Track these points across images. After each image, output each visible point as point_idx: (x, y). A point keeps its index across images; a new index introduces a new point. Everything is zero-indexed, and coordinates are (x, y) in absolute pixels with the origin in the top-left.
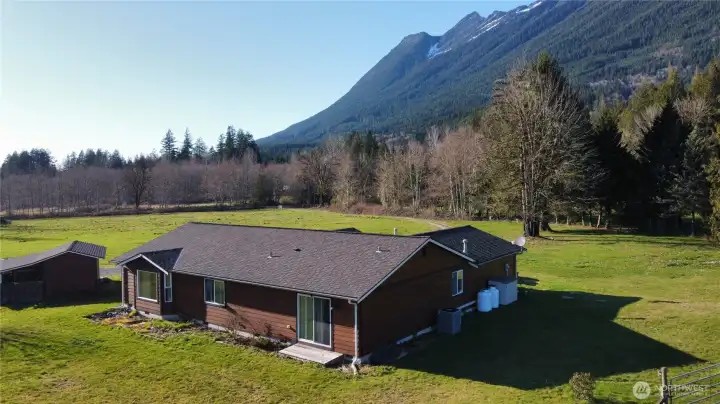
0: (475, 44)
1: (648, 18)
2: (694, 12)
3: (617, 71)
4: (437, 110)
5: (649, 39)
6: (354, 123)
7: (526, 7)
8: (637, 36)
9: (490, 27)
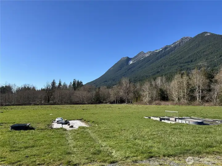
0: (143, 60)
1: (195, 54)
2: (208, 53)
3: (187, 69)
4: (133, 79)
5: (196, 60)
6: (106, 82)
7: (157, 50)
8: (192, 59)
9: (147, 55)
